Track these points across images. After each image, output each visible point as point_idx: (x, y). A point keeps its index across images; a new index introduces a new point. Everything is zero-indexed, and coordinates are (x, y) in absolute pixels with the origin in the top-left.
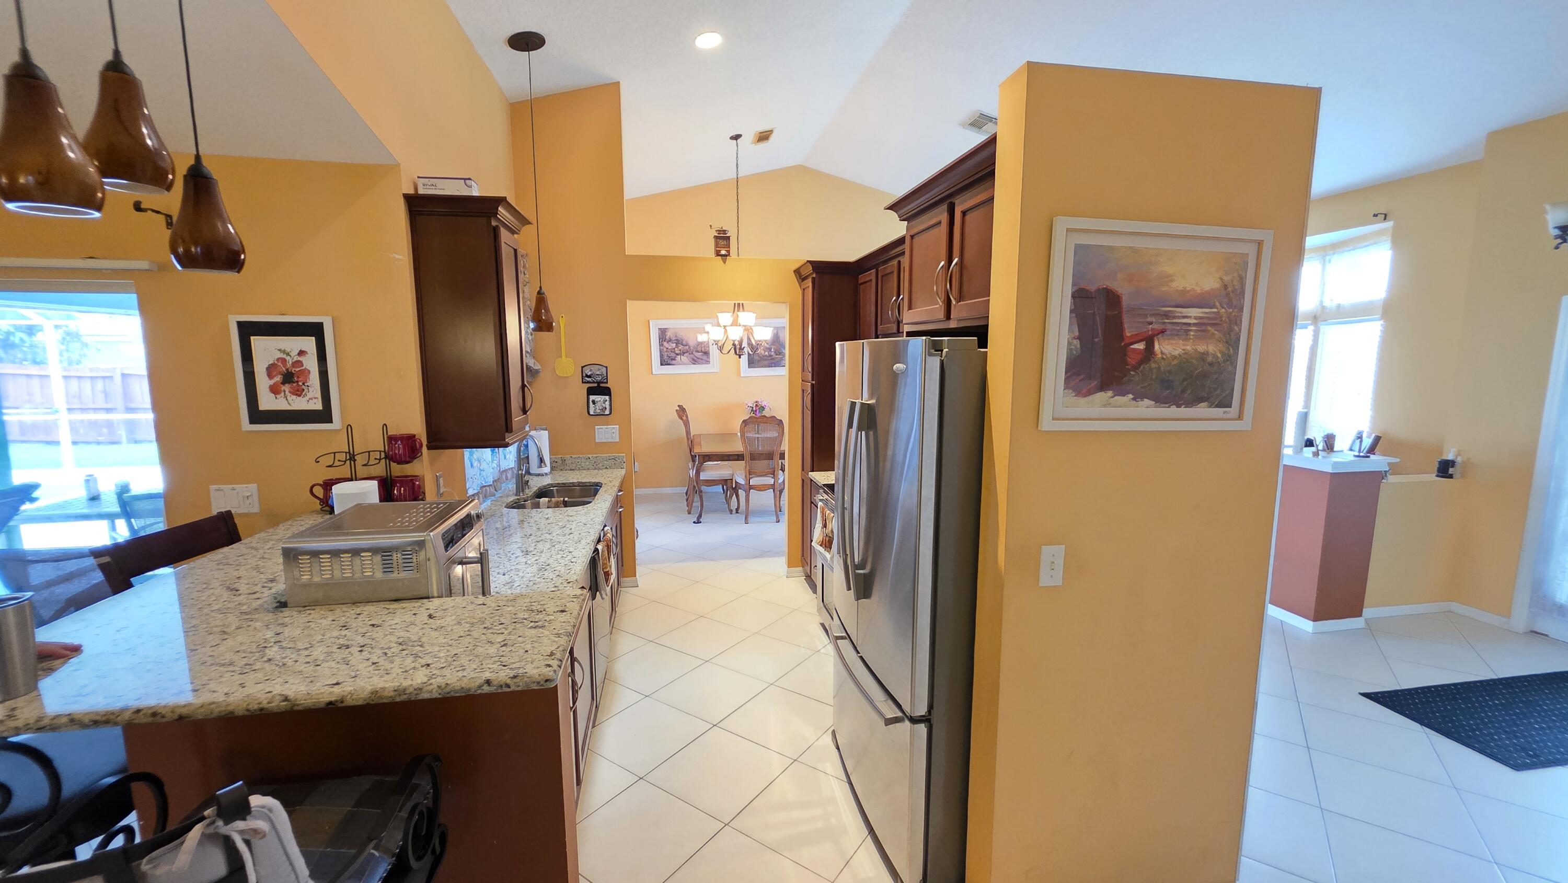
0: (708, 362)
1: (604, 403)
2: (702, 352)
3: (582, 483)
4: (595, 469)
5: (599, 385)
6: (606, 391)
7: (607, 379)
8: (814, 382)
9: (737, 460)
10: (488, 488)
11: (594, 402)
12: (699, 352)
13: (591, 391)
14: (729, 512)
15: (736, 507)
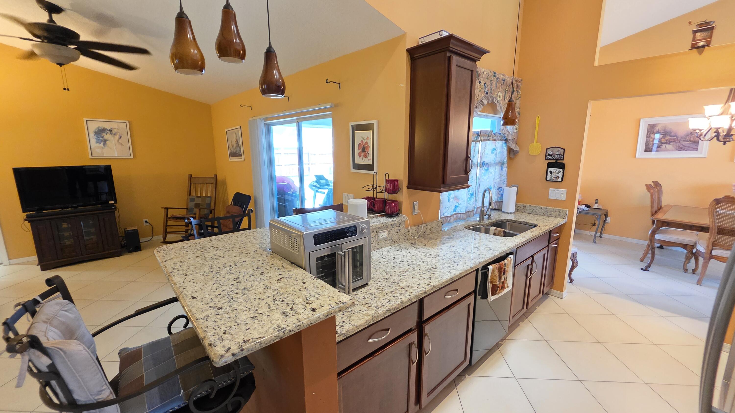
0: (697, 149)
1: (559, 174)
2: (690, 141)
3: (526, 223)
4: (545, 216)
5: (556, 162)
6: (561, 166)
7: (563, 157)
10: (462, 215)
11: (551, 172)
12: (686, 141)
13: (550, 165)
14: (686, 271)
15: (693, 269)
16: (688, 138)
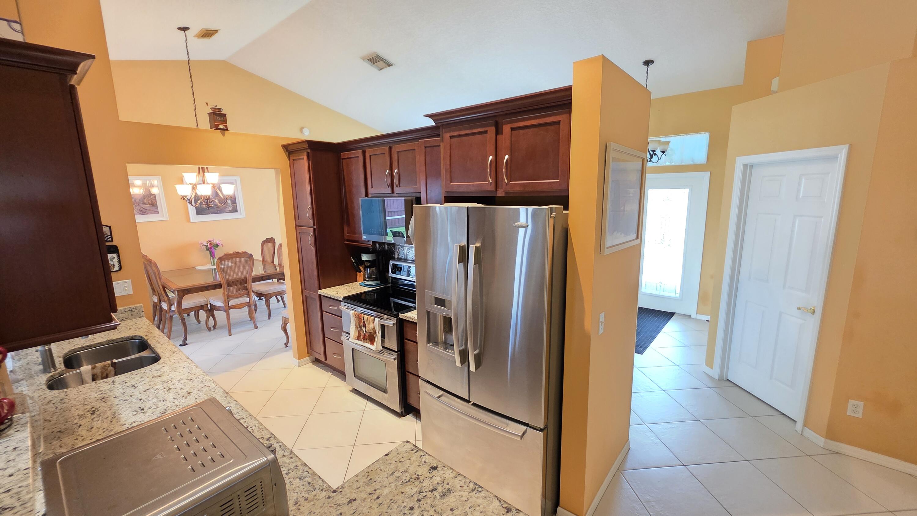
0: (158, 212)
2: (148, 203)
6: (114, 249)
7: (112, 237)
8: (315, 227)
9: (215, 289)
12: (145, 204)
14: (210, 329)
15: (213, 325)
16: (145, 201)
